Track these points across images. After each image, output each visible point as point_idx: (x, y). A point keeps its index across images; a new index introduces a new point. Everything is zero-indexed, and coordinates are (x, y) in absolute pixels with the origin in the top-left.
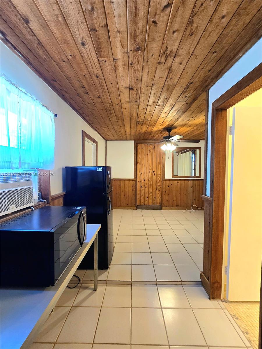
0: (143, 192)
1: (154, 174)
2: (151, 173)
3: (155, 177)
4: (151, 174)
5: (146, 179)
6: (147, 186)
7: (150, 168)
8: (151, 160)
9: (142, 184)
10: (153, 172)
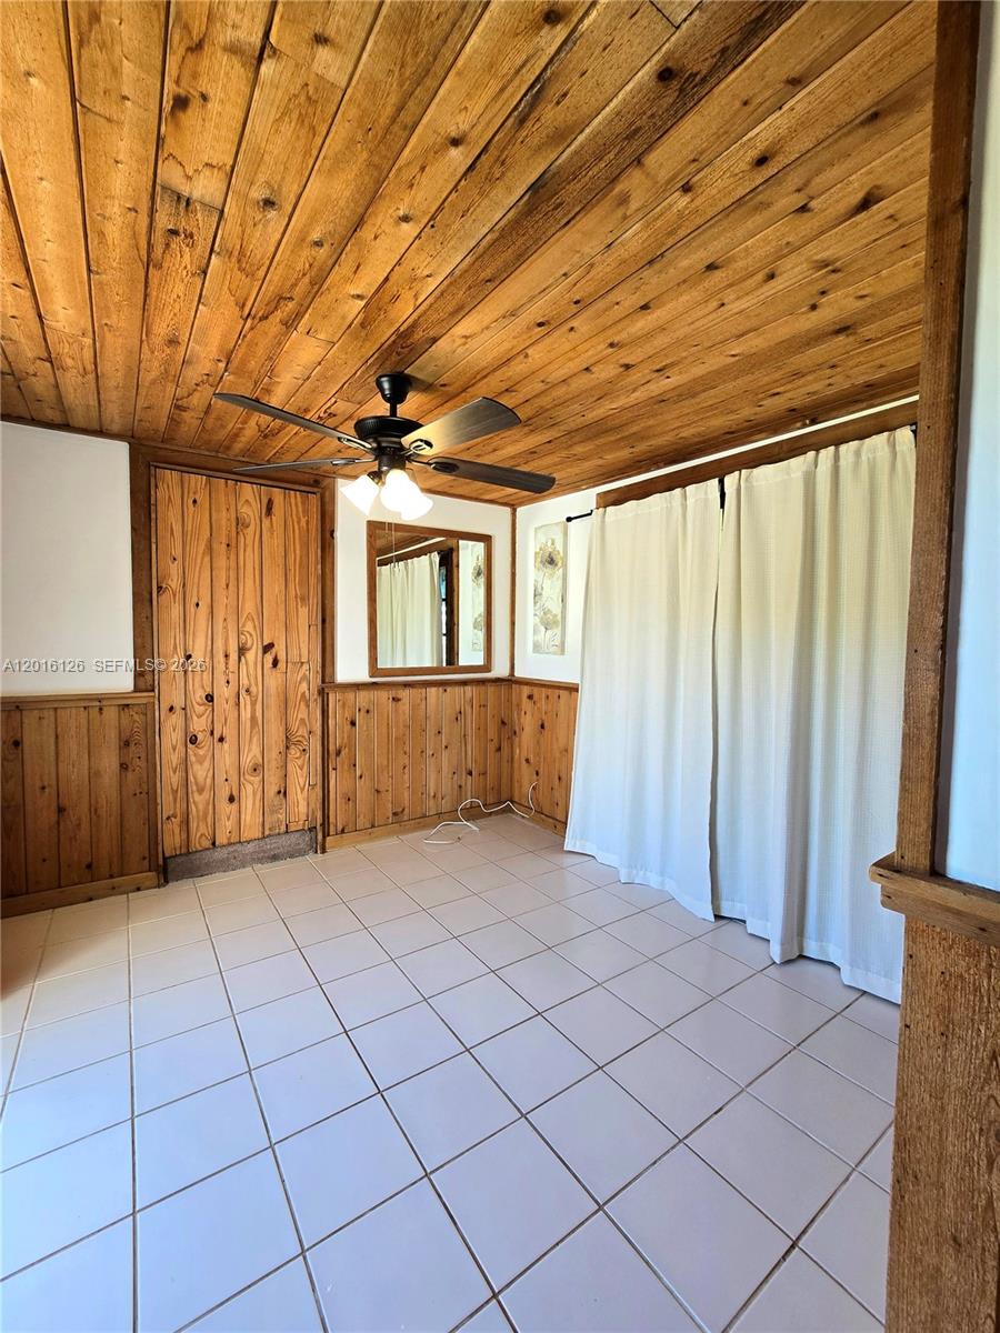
0: (200, 772)
1: (269, 658)
2: (250, 655)
3: (274, 680)
4: (251, 664)
5: (223, 693)
6: (229, 733)
7: (249, 627)
8: (249, 582)
9: (199, 725)
10: (268, 648)
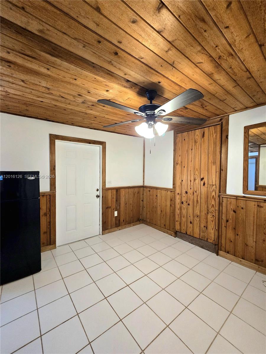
0: (184, 212)
1: (202, 182)
2: (197, 181)
3: (204, 189)
4: (197, 184)
5: (190, 191)
6: (191, 203)
7: (197, 173)
8: (197, 160)
9: (184, 199)
10: (202, 179)
